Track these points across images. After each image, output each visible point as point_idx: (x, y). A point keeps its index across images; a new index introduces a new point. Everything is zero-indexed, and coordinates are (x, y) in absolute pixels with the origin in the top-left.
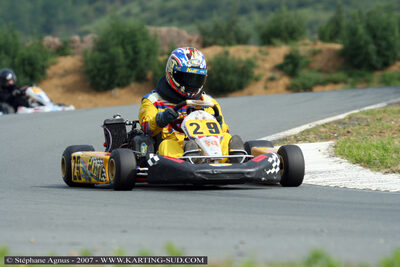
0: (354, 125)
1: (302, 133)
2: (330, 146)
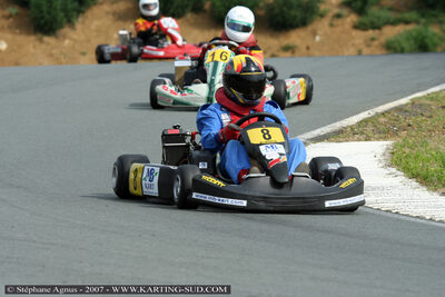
0: (416, 114)
1: (360, 124)
2: (388, 149)
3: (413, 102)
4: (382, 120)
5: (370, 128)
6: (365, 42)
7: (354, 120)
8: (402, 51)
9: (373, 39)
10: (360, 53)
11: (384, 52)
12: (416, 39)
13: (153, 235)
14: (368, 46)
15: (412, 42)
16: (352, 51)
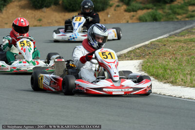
0: (152, 48)
1: (128, 53)
2: (141, 63)
3: (151, 43)
4: (138, 51)
5: (132, 55)
6: (130, 17)
7: (125, 51)
8: (146, 21)
9: (133, 16)
10: (128, 22)
11: (138, 21)
12: (152, 16)
13: (39, 102)
14: (131, 19)
15: (150, 17)
16: (124, 21)
